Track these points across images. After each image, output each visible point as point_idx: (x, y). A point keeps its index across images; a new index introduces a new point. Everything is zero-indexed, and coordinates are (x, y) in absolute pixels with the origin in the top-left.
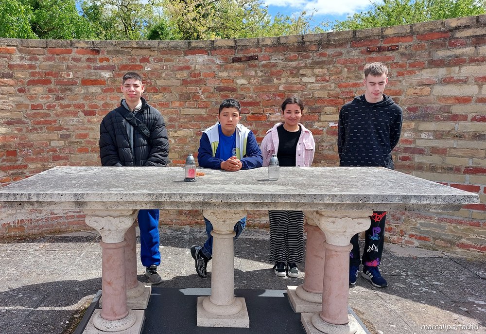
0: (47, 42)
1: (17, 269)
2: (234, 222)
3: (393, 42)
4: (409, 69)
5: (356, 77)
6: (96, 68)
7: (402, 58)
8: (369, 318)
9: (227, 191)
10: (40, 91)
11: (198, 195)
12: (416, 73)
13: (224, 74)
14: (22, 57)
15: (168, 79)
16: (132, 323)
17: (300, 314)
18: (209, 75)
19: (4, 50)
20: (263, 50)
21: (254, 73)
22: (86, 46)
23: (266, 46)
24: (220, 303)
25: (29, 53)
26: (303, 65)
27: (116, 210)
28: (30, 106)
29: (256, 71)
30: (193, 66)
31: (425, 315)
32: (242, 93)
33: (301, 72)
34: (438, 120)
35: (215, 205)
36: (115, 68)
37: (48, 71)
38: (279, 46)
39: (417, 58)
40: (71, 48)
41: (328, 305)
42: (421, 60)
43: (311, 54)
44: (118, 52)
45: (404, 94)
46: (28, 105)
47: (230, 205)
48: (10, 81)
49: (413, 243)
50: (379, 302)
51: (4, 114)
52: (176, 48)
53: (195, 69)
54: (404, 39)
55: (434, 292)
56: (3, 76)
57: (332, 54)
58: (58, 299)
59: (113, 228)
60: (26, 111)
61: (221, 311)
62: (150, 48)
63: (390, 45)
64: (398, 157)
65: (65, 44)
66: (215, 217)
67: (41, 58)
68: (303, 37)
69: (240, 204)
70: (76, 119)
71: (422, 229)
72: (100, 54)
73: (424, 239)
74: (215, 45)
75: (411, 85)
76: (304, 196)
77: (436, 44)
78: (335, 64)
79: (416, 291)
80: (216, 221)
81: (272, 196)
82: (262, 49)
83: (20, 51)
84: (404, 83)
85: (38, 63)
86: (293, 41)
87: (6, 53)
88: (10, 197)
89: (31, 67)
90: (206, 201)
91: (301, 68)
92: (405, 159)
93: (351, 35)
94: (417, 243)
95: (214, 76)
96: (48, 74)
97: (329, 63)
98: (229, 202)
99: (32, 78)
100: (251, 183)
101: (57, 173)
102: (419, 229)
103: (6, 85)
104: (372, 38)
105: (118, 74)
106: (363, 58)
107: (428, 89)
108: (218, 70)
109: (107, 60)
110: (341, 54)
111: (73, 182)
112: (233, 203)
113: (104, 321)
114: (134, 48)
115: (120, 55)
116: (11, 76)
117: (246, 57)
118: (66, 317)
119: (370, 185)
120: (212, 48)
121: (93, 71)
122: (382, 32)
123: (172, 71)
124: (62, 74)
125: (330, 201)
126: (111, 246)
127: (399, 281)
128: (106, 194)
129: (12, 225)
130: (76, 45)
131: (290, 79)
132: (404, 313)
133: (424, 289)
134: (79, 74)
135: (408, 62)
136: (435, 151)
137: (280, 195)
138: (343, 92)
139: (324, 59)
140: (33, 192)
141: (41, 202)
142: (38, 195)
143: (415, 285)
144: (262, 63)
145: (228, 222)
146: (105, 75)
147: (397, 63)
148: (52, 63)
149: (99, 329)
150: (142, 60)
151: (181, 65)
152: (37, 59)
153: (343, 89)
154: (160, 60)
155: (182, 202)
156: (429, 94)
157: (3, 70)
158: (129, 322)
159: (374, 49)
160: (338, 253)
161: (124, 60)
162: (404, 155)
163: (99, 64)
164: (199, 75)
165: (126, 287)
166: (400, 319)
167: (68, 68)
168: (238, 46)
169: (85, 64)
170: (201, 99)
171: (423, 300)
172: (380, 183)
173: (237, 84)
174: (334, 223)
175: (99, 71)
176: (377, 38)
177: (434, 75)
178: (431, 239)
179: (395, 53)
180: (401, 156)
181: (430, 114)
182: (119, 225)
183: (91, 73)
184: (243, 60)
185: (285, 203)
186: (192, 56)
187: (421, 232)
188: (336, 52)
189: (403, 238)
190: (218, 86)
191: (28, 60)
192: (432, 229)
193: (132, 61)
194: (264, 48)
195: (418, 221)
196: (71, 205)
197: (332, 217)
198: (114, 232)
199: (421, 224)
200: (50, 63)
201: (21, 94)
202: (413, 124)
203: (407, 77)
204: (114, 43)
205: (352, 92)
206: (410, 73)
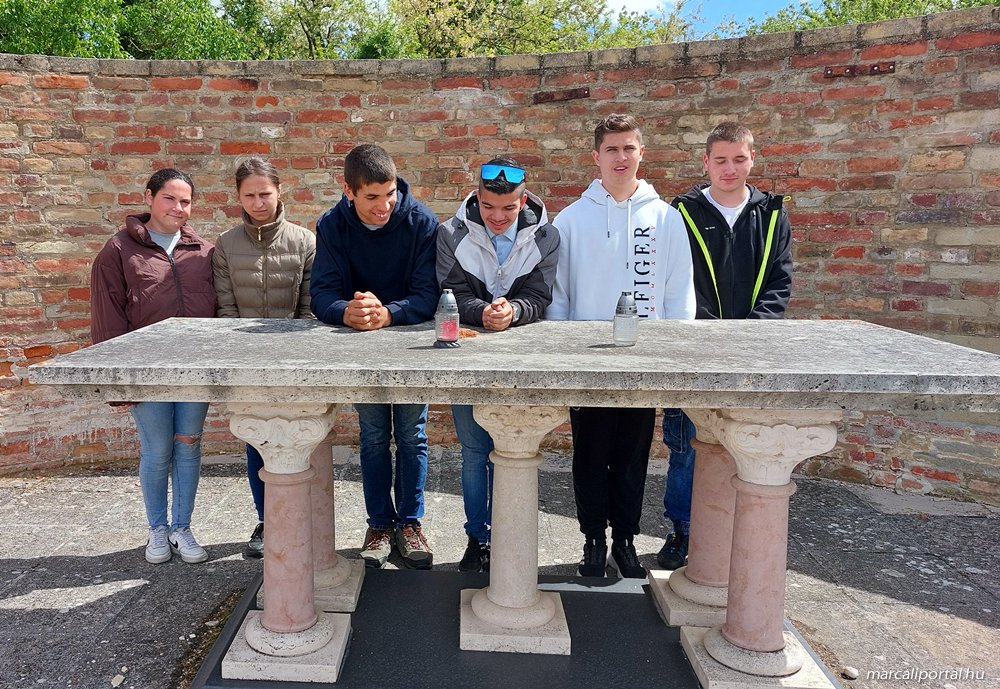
0: (150, 65)
1: (91, 527)
2: (539, 433)
3: (883, 56)
4: (917, 114)
5: (801, 131)
6: (250, 119)
7: (902, 89)
8: (826, 641)
9: (527, 366)
10: (138, 167)
11: (465, 373)
12: (931, 122)
13: (517, 129)
14: (101, 96)
15: (400, 140)
16: (325, 640)
17: (678, 628)
18: (485, 131)
19: (64, 83)
20: (601, 77)
21: (580, 125)
22: (230, 72)
23: (607, 67)
24: (508, 603)
25: (115, 88)
26: (685, 107)
27: (293, 405)
28: (117, 198)
29: (584, 122)
30: (451, 112)
31: (950, 638)
32: (555, 167)
33: (682, 122)
34: (979, 221)
35: (500, 395)
36: (289, 119)
37: (153, 125)
38: (635, 66)
39: (936, 89)
40: (200, 77)
41: (740, 610)
42: (945, 93)
43: (703, 84)
44: (295, 84)
45: (906, 167)
46: (113, 195)
47: (532, 395)
48: (77, 146)
49: (921, 486)
50: (848, 607)
51: (66, 214)
52: (415, 75)
53: (455, 119)
54: (908, 48)
55: (969, 589)
56: (62, 136)
57: (748, 83)
58: (173, 590)
59: (287, 443)
60: (109, 207)
61: (511, 620)
62: (362, 76)
63: (876, 62)
64: (891, 302)
65: (188, 69)
66: (499, 423)
67: (138, 97)
68: (686, 47)
69: (555, 393)
70: (209, 225)
71: (940, 456)
72: (260, 88)
73: (945, 477)
74: (497, 68)
75: (920, 147)
76: (694, 377)
77: (980, 58)
78: (755, 105)
79: (929, 586)
80: (502, 430)
81: (625, 376)
82: (598, 75)
83: (97, 84)
84: (905, 143)
85: (132, 109)
86: (664, 56)
87: (68, 87)
88: (76, 375)
89: (119, 116)
90: (483, 386)
91: (681, 114)
92: (905, 306)
93: (790, 41)
94: (928, 486)
95: (496, 133)
96: (152, 131)
97: (742, 103)
98: (531, 390)
99: (121, 140)
100: (577, 351)
101: (170, 331)
102: (935, 456)
103: (67, 154)
104: (836, 48)
105: (296, 129)
106: (816, 90)
107: (959, 155)
108: (504, 119)
109: (274, 101)
110: (769, 82)
111: (205, 347)
112: (541, 392)
113: (268, 634)
114: (327, 76)
115: (299, 92)
116: (77, 136)
117: (564, 92)
118: (189, 626)
119: (836, 354)
120: (491, 76)
121: (243, 124)
122: (859, 34)
123: (408, 122)
124: (181, 130)
125: (751, 389)
126: (283, 479)
127: (891, 563)
128: (273, 370)
129: (82, 440)
130: (211, 70)
131: (658, 137)
132: (903, 632)
133: (946, 583)
134: (216, 132)
135: (915, 98)
136: (971, 288)
137: (642, 374)
138: (772, 165)
139: (732, 93)
140: (122, 366)
141: (138, 387)
142: (133, 372)
143: (926, 574)
144: (598, 103)
145: (526, 433)
146: (269, 133)
147: (891, 101)
148: (161, 109)
149: (257, 651)
150: (345, 102)
151: (426, 110)
152: (130, 101)
153: (773, 158)
154: (382, 101)
155: (431, 389)
156: (961, 167)
157: (62, 122)
158: (319, 637)
159: (841, 71)
160: (764, 501)
161: (309, 101)
162: (905, 298)
163: (256, 111)
164: (464, 131)
165: (312, 565)
166: (895, 644)
167: (194, 118)
168: (547, 69)
169: (228, 111)
170: (468, 181)
171: (945, 604)
172: (858, 353)
173: (543, 149)
174: (757, 435)
175: (257, 124)
176: (848, 47)
177: (974, 125)
178: (961, 477)
179: (886, 80)
180: (896, 301)
181: (961, 209)
182: (299, 437)
183: (240, 128)
184: (557, 97)
185: (650, 392)
186: (450, 91)
187: (938, 462)
188: (758, 79)
189: (899, 474)
190: (505, 153)
191: (113, 102)
192: (963, 456)
193: (324, 104)
194: (602, 72)
195: (933, 440)
196: (200, 394)
197: (752, 423)
198: (288, 451)
199: (939, 446)
200: (156, 109)
201: (99, 172)
202: (925, 231)
203: (912, 131)
204: (287, 66)
205: (791, 164)
206: (919, 121)
